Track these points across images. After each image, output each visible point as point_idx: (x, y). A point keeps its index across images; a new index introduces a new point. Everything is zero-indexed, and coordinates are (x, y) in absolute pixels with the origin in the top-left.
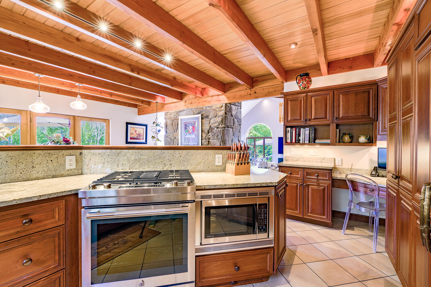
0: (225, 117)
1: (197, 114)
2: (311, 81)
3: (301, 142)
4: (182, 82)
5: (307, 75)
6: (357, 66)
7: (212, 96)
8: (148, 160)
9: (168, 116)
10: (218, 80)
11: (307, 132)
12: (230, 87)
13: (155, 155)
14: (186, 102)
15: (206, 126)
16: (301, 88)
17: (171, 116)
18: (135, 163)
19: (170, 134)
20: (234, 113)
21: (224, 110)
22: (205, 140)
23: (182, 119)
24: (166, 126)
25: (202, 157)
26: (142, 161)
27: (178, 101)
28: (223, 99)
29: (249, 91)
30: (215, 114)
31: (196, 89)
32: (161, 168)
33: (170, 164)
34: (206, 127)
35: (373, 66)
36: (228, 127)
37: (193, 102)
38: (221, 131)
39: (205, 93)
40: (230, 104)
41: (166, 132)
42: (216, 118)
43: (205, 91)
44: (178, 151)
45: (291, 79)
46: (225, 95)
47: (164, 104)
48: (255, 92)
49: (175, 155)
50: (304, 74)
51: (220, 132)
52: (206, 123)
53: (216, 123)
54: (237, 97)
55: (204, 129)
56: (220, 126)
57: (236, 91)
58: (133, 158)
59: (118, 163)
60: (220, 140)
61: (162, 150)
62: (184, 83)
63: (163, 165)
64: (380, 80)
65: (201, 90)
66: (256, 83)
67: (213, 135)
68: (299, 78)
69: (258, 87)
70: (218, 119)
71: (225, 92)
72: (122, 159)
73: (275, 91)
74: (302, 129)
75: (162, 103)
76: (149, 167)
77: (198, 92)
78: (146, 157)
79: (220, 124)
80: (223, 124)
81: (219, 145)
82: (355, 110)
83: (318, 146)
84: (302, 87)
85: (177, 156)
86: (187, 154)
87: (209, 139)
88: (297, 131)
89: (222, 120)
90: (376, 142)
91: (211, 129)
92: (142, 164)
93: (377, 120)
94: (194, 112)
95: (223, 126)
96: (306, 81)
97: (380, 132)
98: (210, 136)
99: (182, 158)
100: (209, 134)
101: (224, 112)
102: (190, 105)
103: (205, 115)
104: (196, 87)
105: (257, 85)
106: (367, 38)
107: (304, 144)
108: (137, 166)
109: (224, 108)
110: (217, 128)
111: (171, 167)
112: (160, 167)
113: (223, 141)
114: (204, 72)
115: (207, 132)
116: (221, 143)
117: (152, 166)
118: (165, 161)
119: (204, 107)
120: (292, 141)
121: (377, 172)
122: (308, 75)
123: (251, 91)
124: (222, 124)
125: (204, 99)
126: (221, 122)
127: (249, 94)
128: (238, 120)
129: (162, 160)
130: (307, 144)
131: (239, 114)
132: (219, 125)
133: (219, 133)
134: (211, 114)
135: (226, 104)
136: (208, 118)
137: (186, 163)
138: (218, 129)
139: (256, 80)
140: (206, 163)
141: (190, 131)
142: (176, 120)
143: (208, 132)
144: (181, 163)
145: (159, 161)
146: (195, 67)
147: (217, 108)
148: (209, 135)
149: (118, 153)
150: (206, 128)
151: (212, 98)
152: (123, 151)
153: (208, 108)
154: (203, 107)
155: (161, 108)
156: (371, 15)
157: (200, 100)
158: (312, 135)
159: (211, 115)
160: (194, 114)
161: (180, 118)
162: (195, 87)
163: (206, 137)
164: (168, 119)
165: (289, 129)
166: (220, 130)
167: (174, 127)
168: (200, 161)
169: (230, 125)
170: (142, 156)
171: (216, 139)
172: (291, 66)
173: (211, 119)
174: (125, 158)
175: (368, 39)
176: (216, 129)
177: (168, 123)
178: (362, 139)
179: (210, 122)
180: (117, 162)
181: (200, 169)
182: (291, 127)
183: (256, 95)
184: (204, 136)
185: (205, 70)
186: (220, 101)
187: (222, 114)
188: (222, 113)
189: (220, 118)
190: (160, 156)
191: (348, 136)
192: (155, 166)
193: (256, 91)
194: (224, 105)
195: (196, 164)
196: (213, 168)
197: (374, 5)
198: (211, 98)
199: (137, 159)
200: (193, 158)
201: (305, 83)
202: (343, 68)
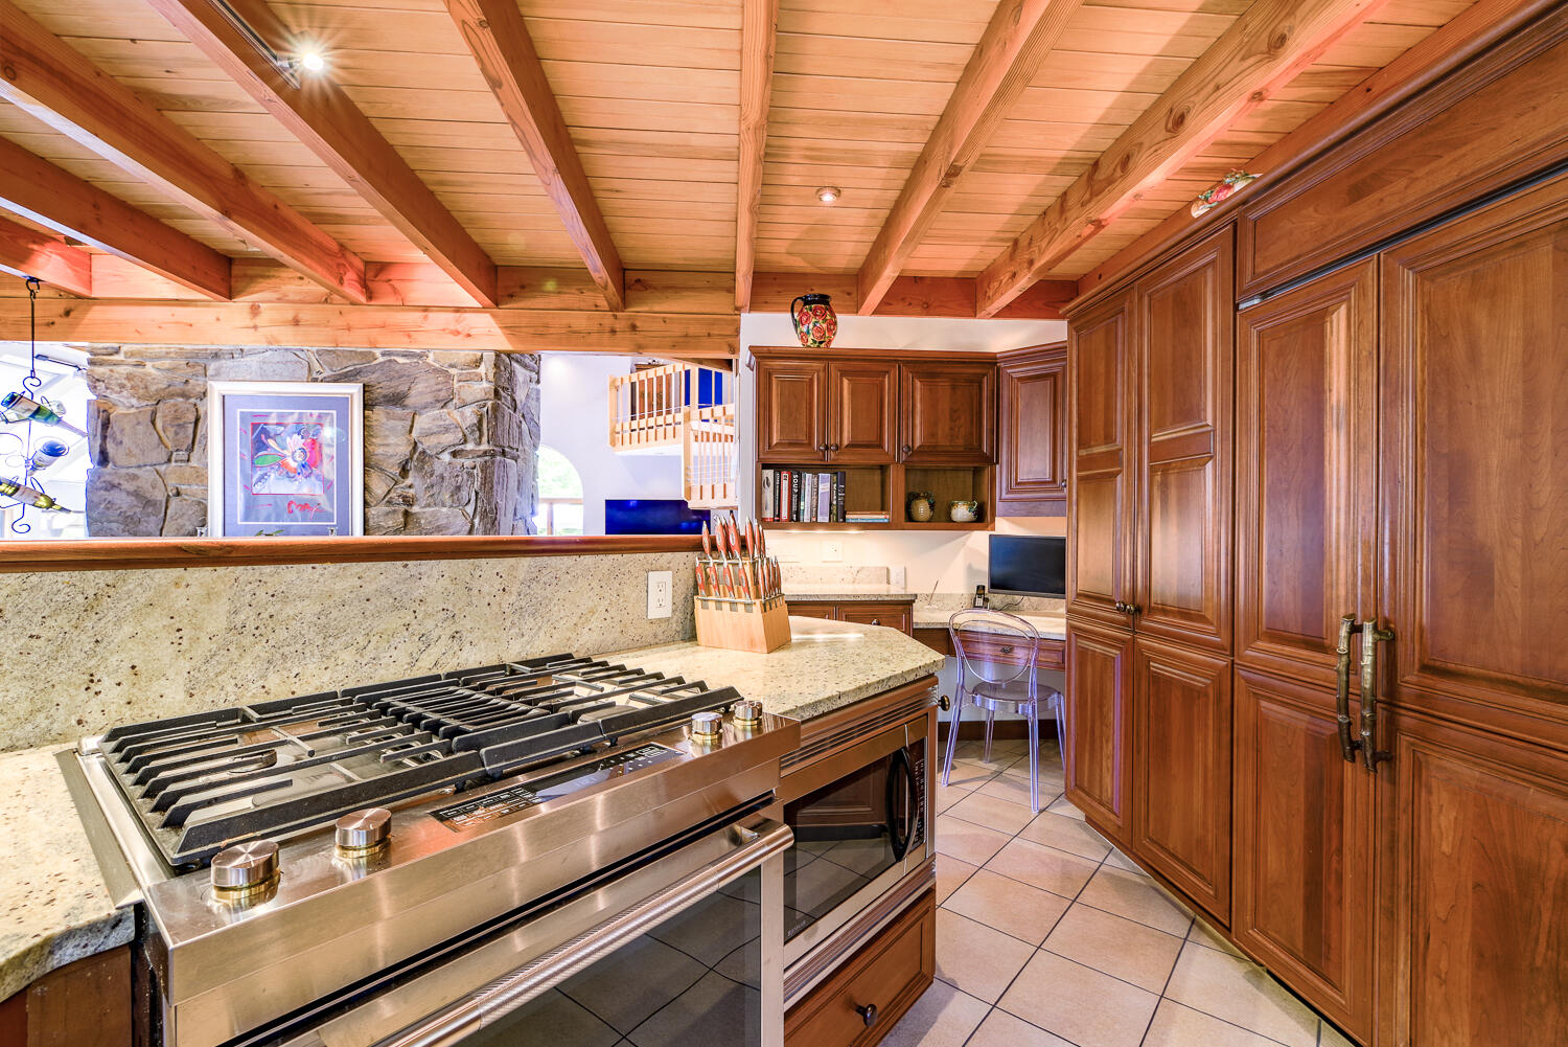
0: (496, 408)
1: (335, 381)
2: (835, 323)
3: (806, 517)
4: (276, 207)
5: (824, 299)
6: (941, 306)
7: (426, 309)
8: (323, 620)
9: (123, 370)
10: (476, 244)
11: (824, 487)
12: (523, 287)
13: (369, 589)
14: (255, 310)
15: (392, 440)
16: (810, 341)
17: (140, 370)
18: (234, 653)
19: (131, 471)
20: (520, 396)
21: (491, 377)
22: (384, 508)
23: (229, 396)
24: (106, 425)
25: (597, 589)
26: (282, 634)
27: (206, 297)
28: (487, 332)
29: (608, 320)
30: (440, 390)
31: (342, 261)
32: (404, 659)
33: (449, 632)
34: (394, 447)
35: (974, 315)
36: (504, 453)
37: (303, 316)
38: (474, 468)
39: (385, 287)
40: (508, 355)
41: (104, 458)
42: (445, 410)
43: (383, 276)
44: (492, 561)
45: (766, 303)
46: (494, 316)
47: (79, 297)
48: (634, 328)
49: (475, 585)
50: (815, 296)
51: (468, 473)
52: (393, 429)
53: (447, 430)
54: (552, 331)
55: (381, 457)
56: (470, 446)
57: (551, 306)
58: (216, 619)
59: (93, 662)
60: (470, 509)
61: (411, 563)
62: (285, 211)
63: (414, 646)
64: (1005, 355)
65: (361, 266)
66: (640, 290)
67: (432, 486)
68: (799, 305)
69: (646, 309)
70: (456, 414)
71: (497, 304)
72: (127, 630)
73: (709, 335)
74: (808, 476)
75: (62, 293)
76: (331, 663)
77: (350, 276)
78: (310, 609)
79: (470, 437)
80: (485, 439)
81: (468, 528)
82: (951, 429)
83: (853, 532)
84: (812, 337)
85: (486, 589)
86: (534, 576)
87: (408, 501)
88: (795, 481)
89: (480, 421)
90: (993, 521)
91: (416, 460)
92: (286, 650)
93: (998, 463)
94: (317, 367)
95: (484, 447)
96: (825, 320)
97: (1004, 494)
98: (412, 491)
99: (513, 598)
100: (408, 481)
101: (492, 386)
102: (291, 330)
103: (385, 392)
104: (342, 247)
105: (641, 301)
106: (991, 234)
107: (814, 525)
108: (248, 668)
109: (492, 371)
110: (454, 454)
111: (456, 648)
112: (395, 653)
113: (484, 514)
114: (432, 188)
115: (397, 471)
116: (477, 521)
117: (347, 656)
118: (426, 621)
119: (377, 352)
120: (779, 515)
121: (986, 600)
122: (827, 303)
123: (615, 317)
124: (480, 437)
125: (374, 315)
126: (473, 431)
127: (608, 329)
128: (532, 429)
129: (409, 618)
130: (822, 525)
131: (534, 403)
132: (465, 442)
133: (465, 476)
134: (419, 387)
135: (498, 354)
136: (404, 407)
137: (530, 622)
138: (459, 461)
139: (638, 281)
140: (613, 612)
141: (289, 460)
142: (185, 396)
143: (404, 472)
144: (508, 623)
145: (393, 621)
146: (402, 153)
147: (451, 366)
148: (410, 487)
149: (91, 593)
150: (390, 451)
151: (426, 317)
152: (135, 576)
153: (401, 360)
154: (374, 354)
155: (57, 320)
156: (1040, 178)
157: (355, 316)
158: (837, 495)
159: (419, 393)
160: (315, 380)
161: (217, 388)
162: (334, 247)
163: (392, 494)
164: (122, 386)
165: (769, 474)
166: (468, 463)
167: (170, 434)
168: (591, 604)
169: (509, 447)
170: (285, 599)
171: (449, 502)
172: (774, 258)
173: (420, 414)
174: (156, 622)
175: (991, 239)
176: (446, 457)
177: (121, 410)
178: (962, 512)
179: (412, 427)
180: (78, 656)
181: (589, 645)
182: (778, 468)
183: (638, 337)
184: (379, 487)
185: (442, 183)
186: (469, 335)
187: (479, 397)
188: (481, 388)
189: (468, 411)
190: (397, 595)
191: (926, 503)
192: (370, 653)
193: (638, 324)
194: (490, 358)
195: (575, 620)
196: (640, 631)
197: (1062, 154)
198: (418, 315)
199: (251, 626)
200: (561, 595)
201: (824, 326)
202: (910, 304)
